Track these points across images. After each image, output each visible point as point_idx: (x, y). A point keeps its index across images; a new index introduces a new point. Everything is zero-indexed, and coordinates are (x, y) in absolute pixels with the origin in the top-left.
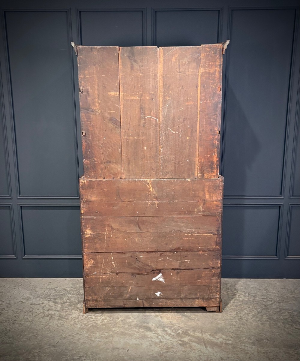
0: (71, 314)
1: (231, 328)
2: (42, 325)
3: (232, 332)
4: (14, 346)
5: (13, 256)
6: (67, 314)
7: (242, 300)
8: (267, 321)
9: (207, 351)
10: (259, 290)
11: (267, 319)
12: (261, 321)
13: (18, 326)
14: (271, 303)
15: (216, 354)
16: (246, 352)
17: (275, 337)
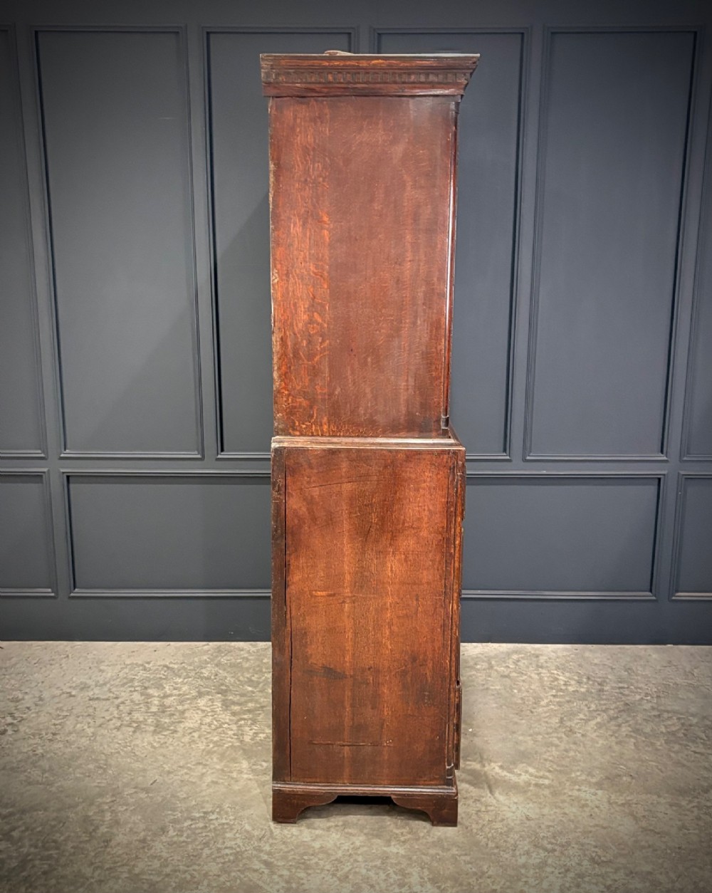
0: (183, 720)
1: (549, 751)
2: (117, 745)
3: (551, 761)
4: (54, 789)
5: (48, 592)
6: (172, 720)
7: (573, 691)
8: (631, 736)
9: (494, 802)
10: (612, 669)
11: (631, 732)
12: (616, 737)
13: (62, 746)
14: (638, 697)
15: (514, 808)
16: (583, 802)
17: (648, 771)
